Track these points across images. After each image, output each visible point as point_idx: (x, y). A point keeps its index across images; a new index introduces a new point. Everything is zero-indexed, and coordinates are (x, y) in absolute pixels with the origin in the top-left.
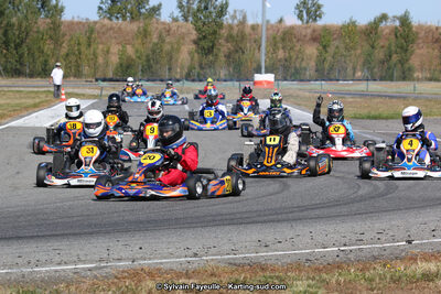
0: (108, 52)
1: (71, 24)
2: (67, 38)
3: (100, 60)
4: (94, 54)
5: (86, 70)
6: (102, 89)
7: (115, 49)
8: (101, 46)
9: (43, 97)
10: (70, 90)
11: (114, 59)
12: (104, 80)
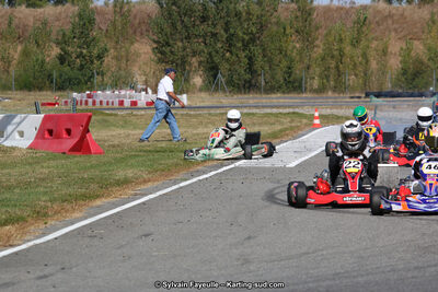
0: (385, 52)
1: (328, 10)
2: (323, 31)
3: (374, 65)
4: (364, 55)
5: (351, 80)
6: (376, 108)
7: (395, 46)
8: (374, 44)
9: (286, 122)
10: (328, 112)
11: (395, 63)
12: (378, 95)
